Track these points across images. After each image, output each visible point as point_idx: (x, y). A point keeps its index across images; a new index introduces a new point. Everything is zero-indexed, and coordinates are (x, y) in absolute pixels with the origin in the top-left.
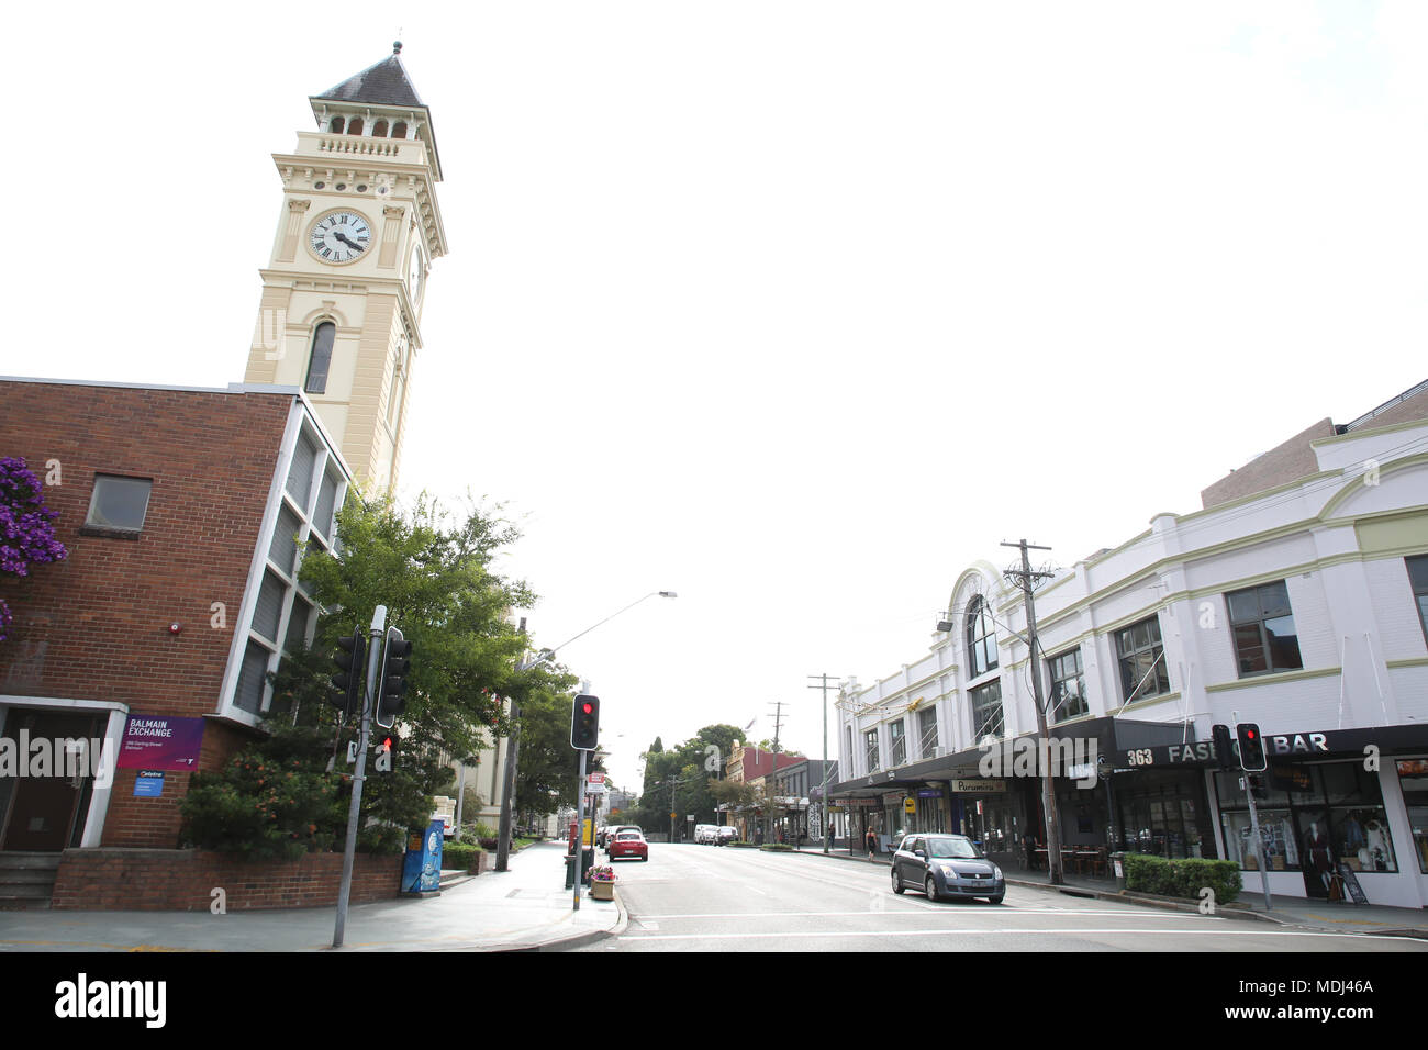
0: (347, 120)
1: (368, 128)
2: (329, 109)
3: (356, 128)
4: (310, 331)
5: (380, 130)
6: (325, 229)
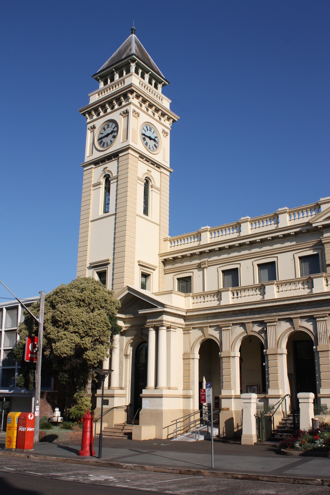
1: (116, 78)
4: (102, 185)
6: (102, 134)
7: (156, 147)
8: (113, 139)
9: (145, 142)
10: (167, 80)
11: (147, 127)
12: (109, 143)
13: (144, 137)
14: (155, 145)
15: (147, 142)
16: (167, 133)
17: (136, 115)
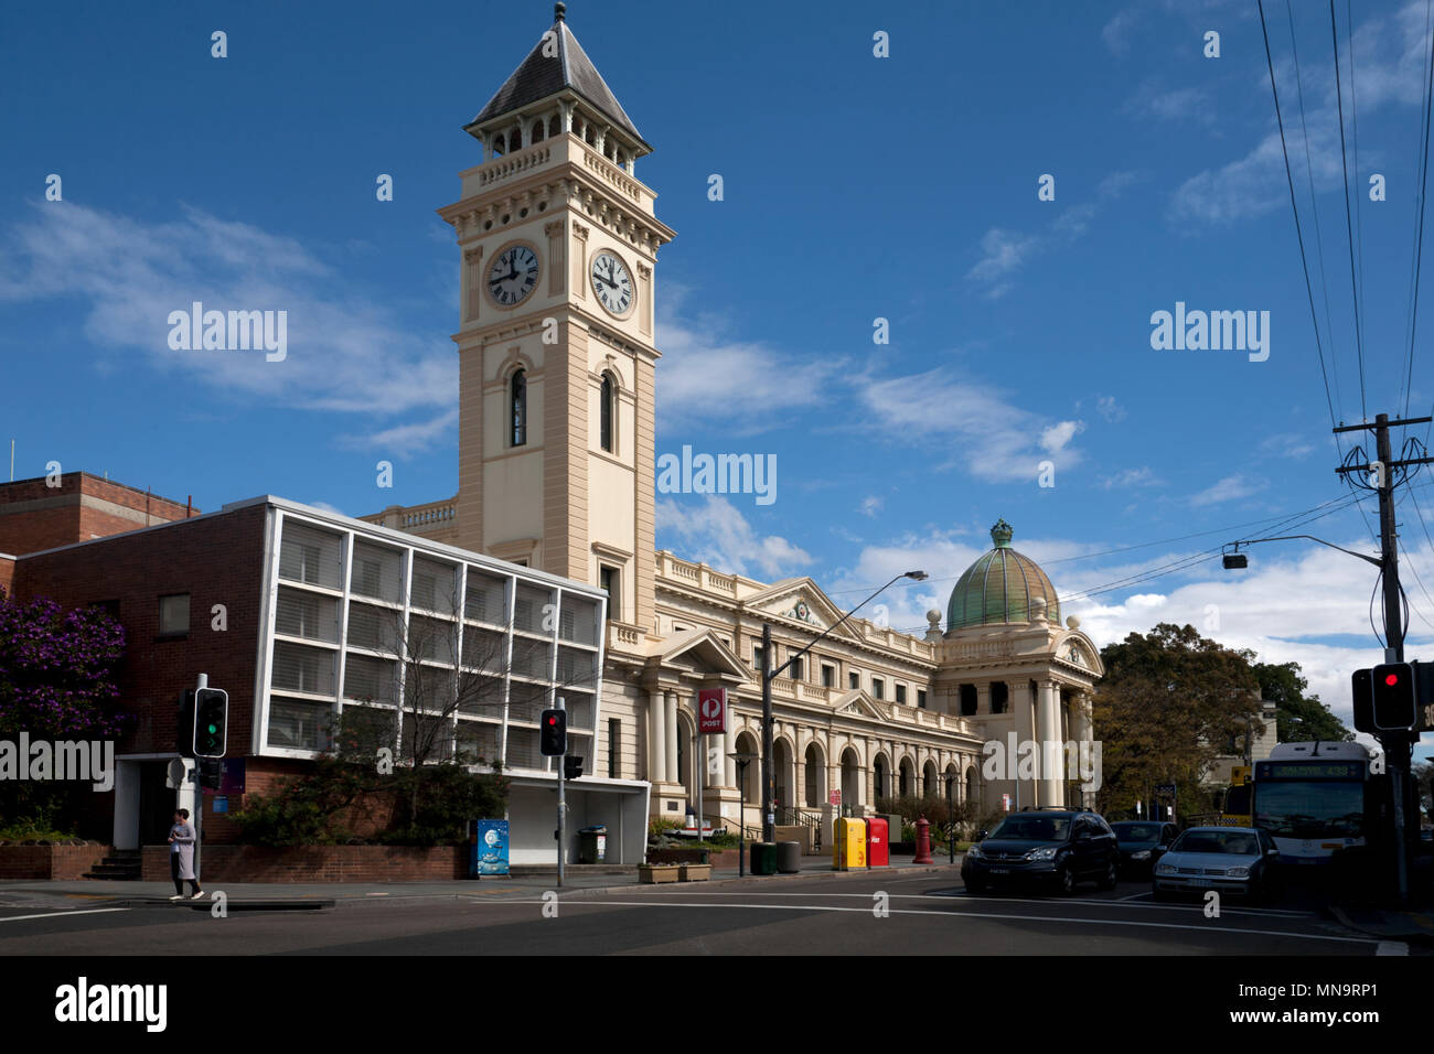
0: (506, 134)
1: (526, 138)
2: (487, 132)
3: (516, 144)
4: (505, 384)
5: (537, 136)
6: (500, 271)
7: (625, 303)
8: (527, 288)
9: (601, 295)
10: (647, 141)
11: (604, 259)
12: (518, 294)
13: (598, 281)
14: (623, 299)
15: (605, 295)
16: (647, 271)
17: (580, 235)
